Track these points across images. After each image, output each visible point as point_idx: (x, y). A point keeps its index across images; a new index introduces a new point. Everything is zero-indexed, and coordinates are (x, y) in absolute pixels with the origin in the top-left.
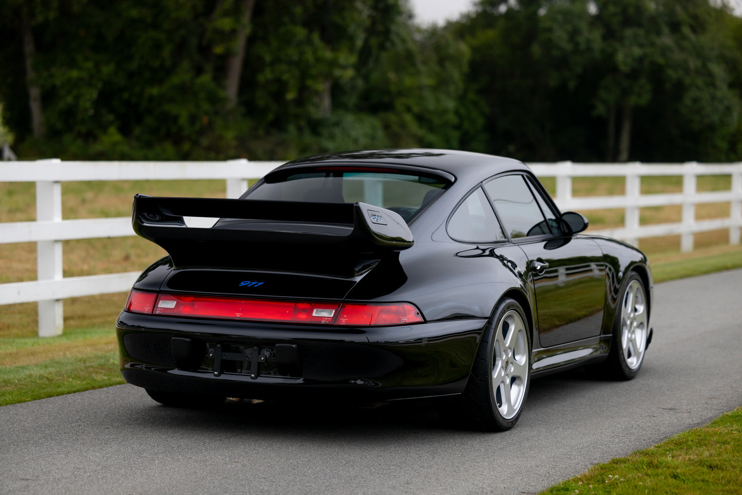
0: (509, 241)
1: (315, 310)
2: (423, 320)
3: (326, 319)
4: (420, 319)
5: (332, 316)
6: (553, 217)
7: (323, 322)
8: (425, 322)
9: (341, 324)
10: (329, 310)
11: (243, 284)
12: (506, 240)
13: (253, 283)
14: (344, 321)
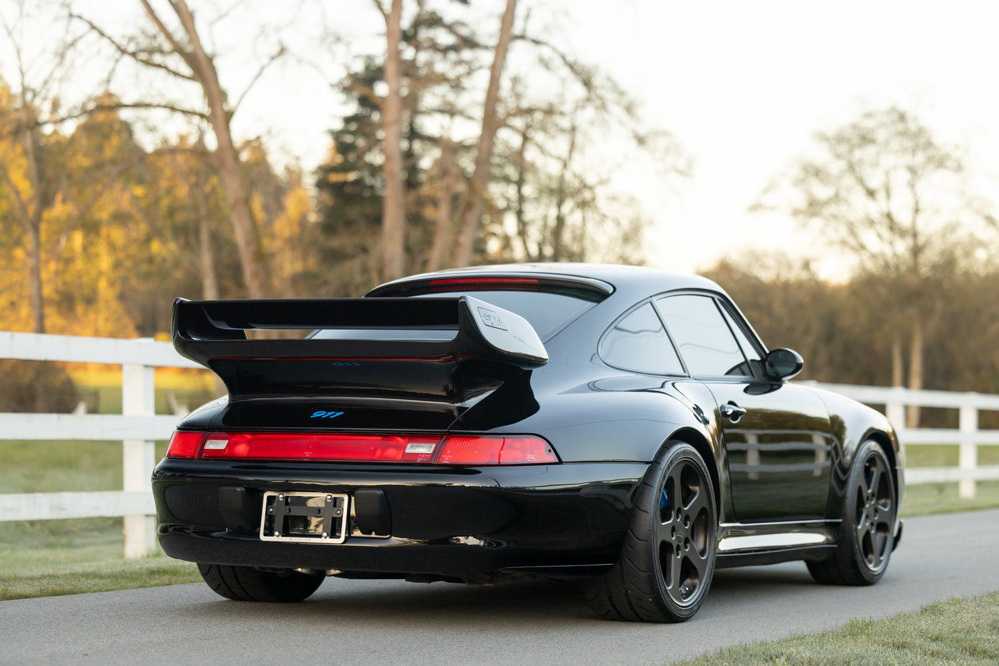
0: (689, 377)
1: (409, 445)
2: (558, 461)
3: (423, 456)
4: (553, 459)
5: (431, 452)
6: (758, 358)
7: (419, 461)
8: (560, 462)
9: (444, 462)
10: (428, 445)
11: (316, 415)
12: (685, 374)
13: (329, 414)
14: (447, 459)
